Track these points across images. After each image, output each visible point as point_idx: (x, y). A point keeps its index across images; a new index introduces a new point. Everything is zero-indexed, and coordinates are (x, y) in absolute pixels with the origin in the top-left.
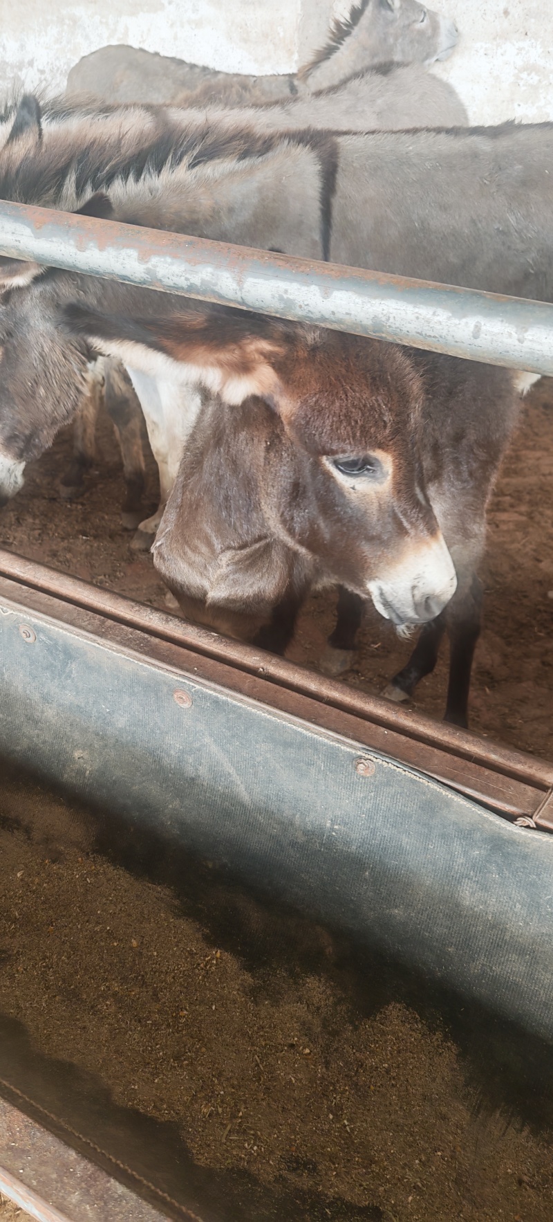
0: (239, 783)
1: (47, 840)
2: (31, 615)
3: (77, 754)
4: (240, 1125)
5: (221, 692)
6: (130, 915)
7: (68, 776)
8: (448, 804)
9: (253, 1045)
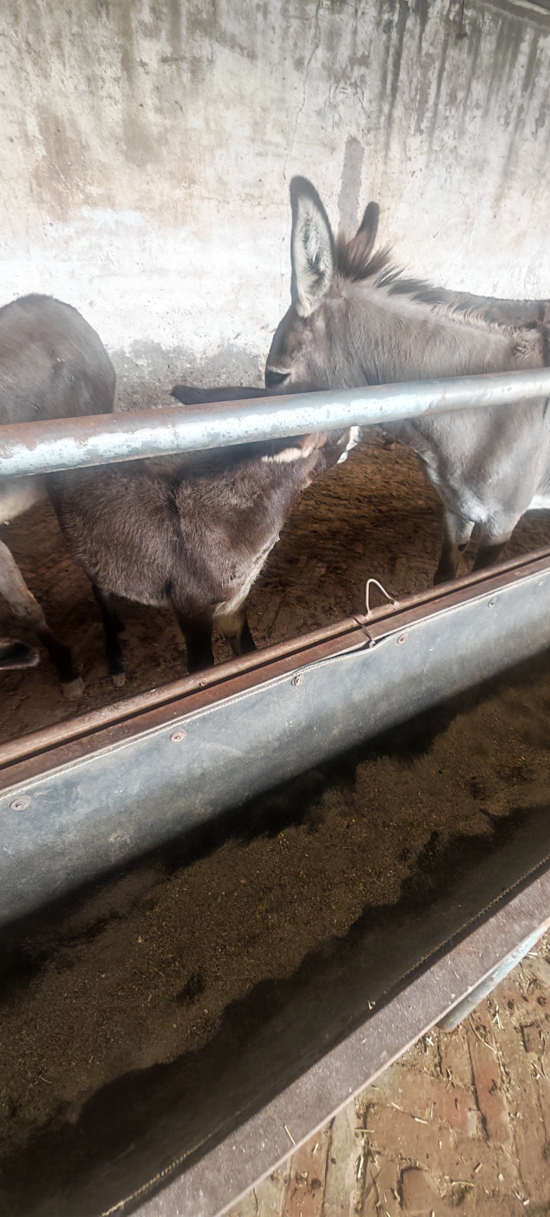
0: (231, 749)
1: (134, 905)
2: (18, 788)
3: (112, 839)
4: (376, 873)
5: (203, 711)
6: (225, 875)
7: (115, 857)
8: (341, 663)
9: (336, 846)
